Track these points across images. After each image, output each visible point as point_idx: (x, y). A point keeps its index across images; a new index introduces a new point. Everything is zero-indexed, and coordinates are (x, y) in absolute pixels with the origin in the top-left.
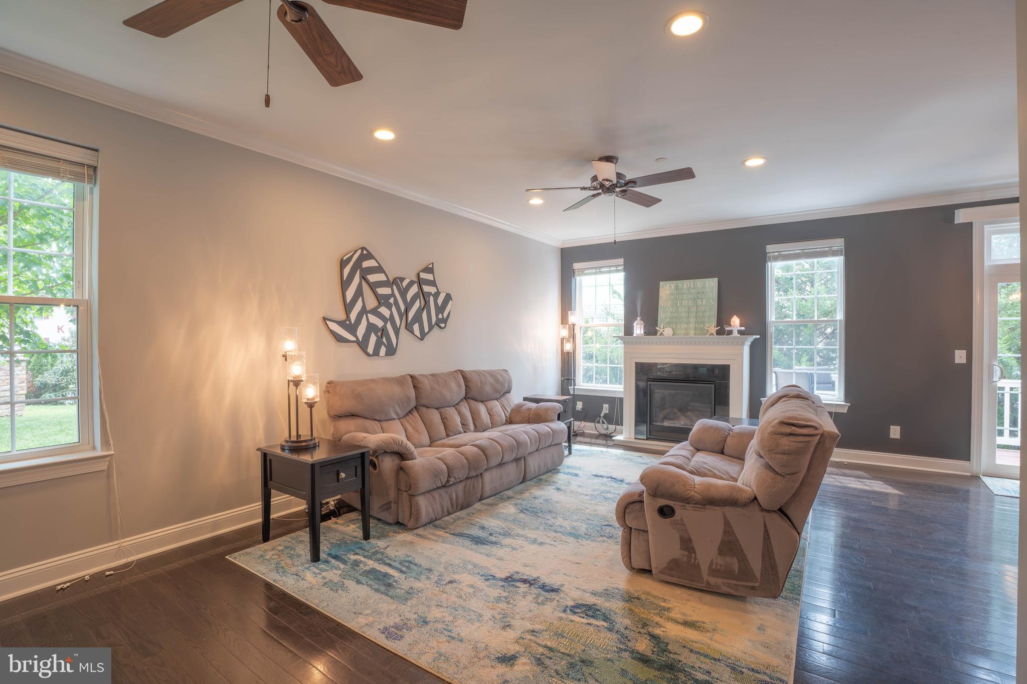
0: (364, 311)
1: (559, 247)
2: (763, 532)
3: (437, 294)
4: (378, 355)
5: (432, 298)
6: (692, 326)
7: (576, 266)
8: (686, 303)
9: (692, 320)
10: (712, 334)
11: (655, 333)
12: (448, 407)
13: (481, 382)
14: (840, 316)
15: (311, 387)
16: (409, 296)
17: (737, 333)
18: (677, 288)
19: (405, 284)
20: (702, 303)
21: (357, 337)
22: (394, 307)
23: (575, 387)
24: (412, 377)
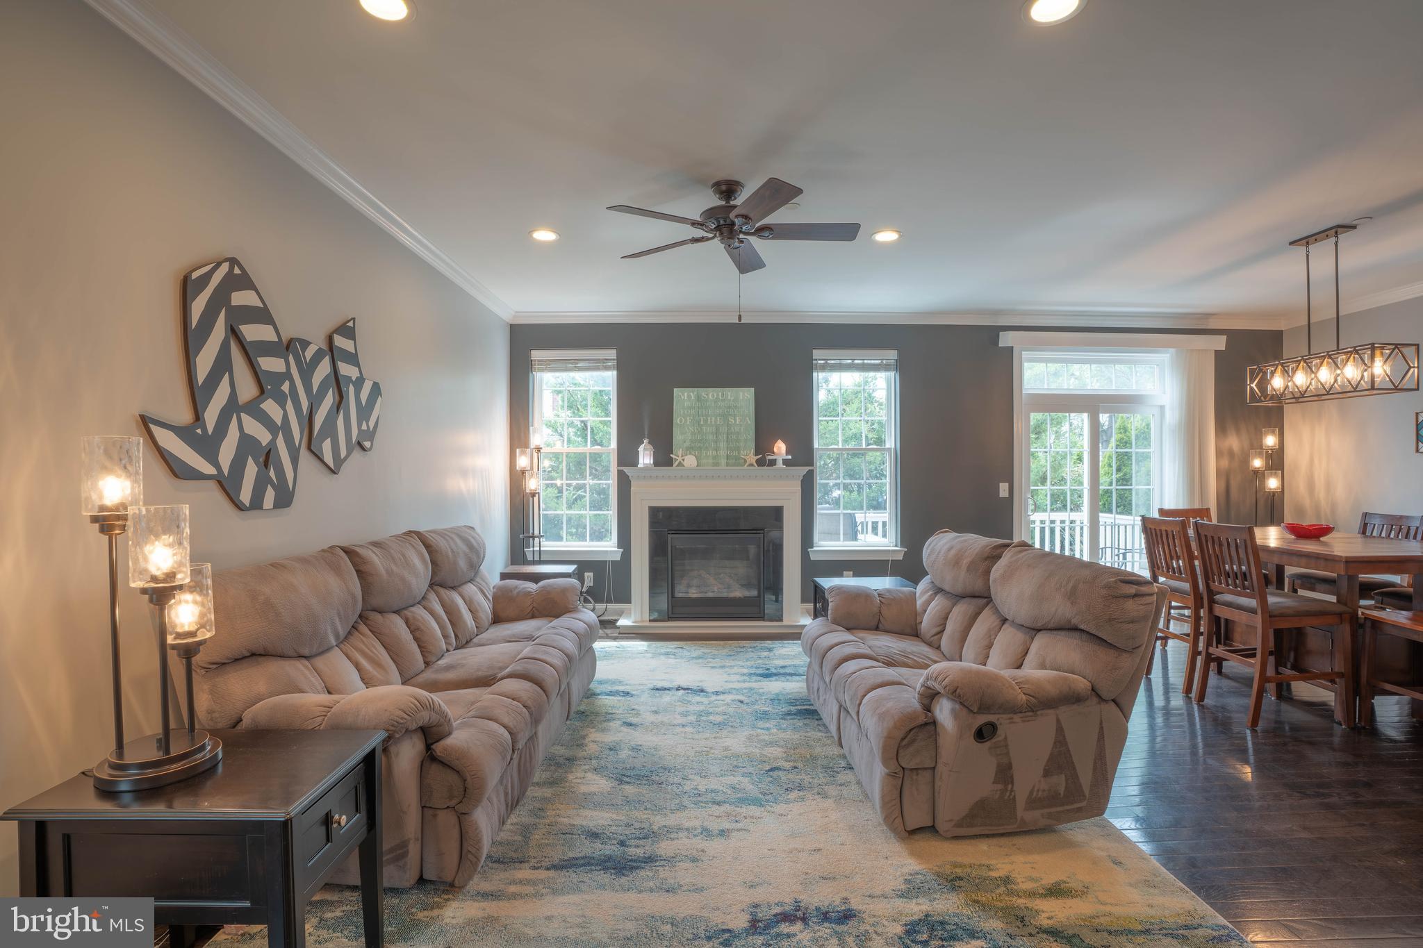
0: (232, 407)
1: (507, 321)
2: (1097, 731)
3: (360, 382)
4: (261, 508)
5: (351, 388)
6: (723, 453)
7: (536, 355)
8: (713, 420)
9: (722, 445)
10: (752, 465)
11: (670, 463)
12: (411, 606)
13: (453, 551)
14: (891, 442)
15: (187, 602)
16: (316, 380)
17: (781, 462)
18: (699, 398)
19: (309, 353)
20: (735, 420)
21: (217, 465)
22: (289, 402)
23: (542, 549)
24: (348, 552)
